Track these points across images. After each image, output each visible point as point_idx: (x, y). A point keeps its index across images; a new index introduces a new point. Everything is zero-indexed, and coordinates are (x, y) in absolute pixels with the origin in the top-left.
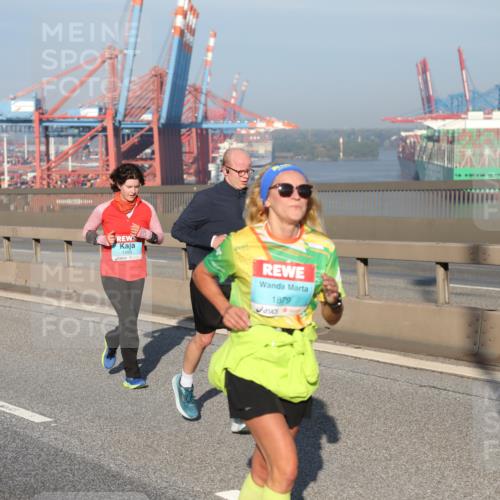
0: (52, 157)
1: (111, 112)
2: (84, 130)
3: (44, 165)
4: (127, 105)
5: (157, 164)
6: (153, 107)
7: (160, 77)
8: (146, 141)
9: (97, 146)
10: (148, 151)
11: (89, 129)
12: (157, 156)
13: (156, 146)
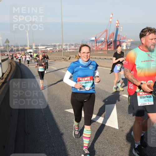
0: (97, 46)
1: (106, 39)
2: (102, 42)
3: (96, 47)
4: (109, 38)
5: (113, 47)
6: (112, 38)
7: (113, 34)
8: (111, 43)
9: (104, 44)
10: (112, 45)
11: (103, 41)
12: (113, 45)
13: (113, 44)
